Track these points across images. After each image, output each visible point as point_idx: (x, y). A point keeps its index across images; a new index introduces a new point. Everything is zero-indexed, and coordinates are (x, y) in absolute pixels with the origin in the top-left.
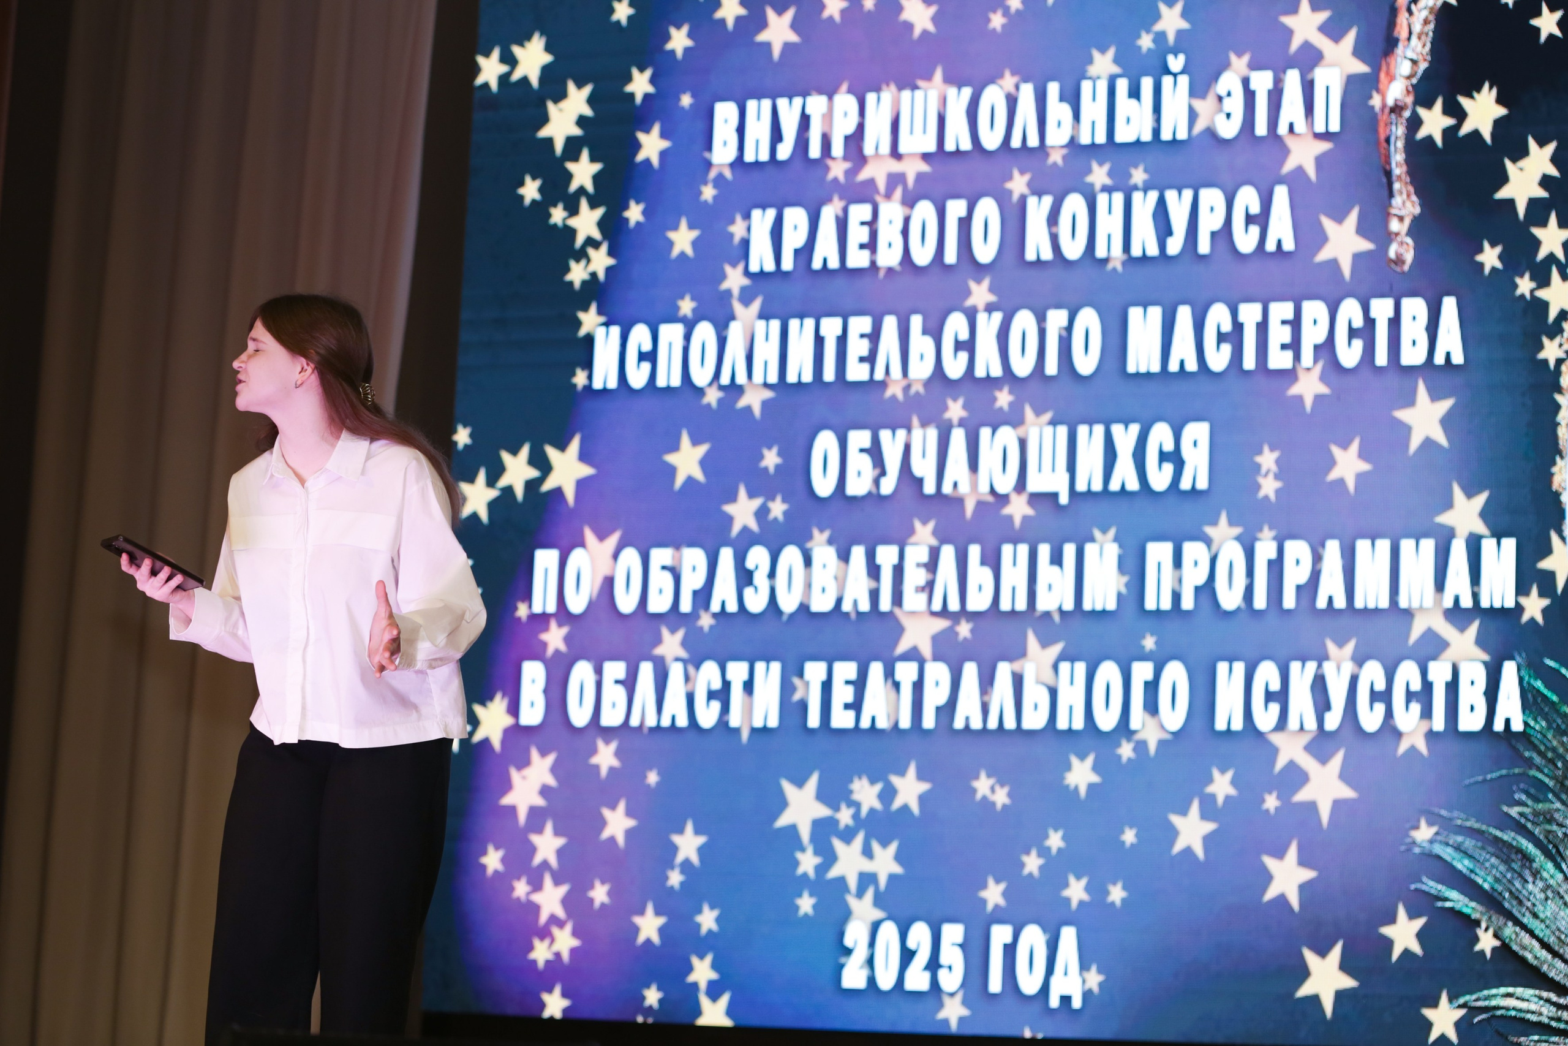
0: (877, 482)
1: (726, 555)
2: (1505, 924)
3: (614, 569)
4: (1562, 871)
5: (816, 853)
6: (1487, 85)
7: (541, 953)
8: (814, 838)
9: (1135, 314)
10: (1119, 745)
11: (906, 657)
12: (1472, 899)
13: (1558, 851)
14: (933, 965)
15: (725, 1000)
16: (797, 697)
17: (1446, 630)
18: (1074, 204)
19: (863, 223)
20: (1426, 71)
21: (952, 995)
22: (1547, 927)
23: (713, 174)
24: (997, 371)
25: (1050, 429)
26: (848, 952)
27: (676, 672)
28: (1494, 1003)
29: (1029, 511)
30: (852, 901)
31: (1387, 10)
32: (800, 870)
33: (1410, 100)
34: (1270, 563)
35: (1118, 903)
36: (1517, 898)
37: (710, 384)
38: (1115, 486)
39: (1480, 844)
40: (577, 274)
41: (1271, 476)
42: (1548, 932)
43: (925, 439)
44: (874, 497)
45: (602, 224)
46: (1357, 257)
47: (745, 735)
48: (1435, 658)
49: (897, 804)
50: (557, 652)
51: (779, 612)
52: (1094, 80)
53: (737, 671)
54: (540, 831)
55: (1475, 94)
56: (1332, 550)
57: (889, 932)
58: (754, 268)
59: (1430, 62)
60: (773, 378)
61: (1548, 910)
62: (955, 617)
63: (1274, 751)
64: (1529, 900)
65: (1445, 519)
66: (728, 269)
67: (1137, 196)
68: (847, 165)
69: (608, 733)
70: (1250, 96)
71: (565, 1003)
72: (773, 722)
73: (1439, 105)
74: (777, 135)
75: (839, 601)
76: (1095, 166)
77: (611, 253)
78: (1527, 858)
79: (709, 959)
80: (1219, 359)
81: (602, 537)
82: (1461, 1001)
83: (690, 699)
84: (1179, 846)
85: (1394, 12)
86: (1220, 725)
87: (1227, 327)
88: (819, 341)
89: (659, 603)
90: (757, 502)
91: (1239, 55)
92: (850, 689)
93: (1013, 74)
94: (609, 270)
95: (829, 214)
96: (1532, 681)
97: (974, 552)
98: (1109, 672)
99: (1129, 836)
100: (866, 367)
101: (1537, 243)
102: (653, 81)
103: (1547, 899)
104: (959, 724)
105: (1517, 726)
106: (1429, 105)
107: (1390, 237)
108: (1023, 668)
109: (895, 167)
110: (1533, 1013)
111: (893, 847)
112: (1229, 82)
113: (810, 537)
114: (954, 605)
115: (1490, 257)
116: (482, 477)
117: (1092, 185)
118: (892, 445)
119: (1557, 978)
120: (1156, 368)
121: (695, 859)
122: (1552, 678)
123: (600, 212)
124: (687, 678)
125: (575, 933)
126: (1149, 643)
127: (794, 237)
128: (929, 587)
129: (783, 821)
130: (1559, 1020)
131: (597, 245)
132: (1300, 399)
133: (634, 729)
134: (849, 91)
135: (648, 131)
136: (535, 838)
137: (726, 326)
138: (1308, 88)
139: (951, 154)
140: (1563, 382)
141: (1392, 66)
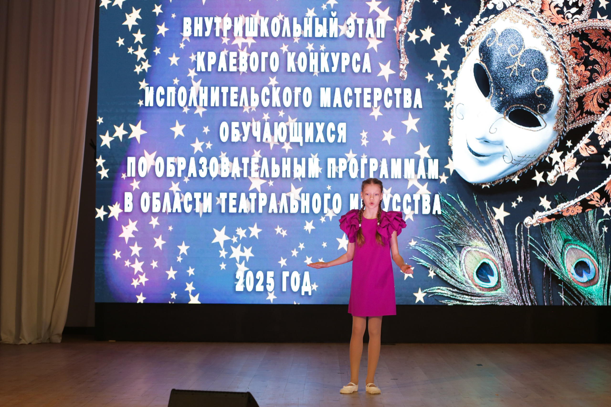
0: (241, 138)
1: (192, 160)
2: (437, 269)
3: (155, 163)
4: (453, 254)
5: (225, 251)
6: (429, 27)
7: (135, 283)
8: (224, 246)
10: (321, 218)
11: (253, 191)
12: (427, 262)
13: (452, 248)
14: (265, 284)
15: (198, 296)
16: (217, 203)
17: (418, 185)
18: (302, 55)
19: (234, 58)
21: (271, 292)
22: (449, 269)
23: (183, 40)
24: (279, 105)
25: (297, 123)
26: (237, 280)
27: (177, 195)
28: (434, 291)
29: (291, 148)
30: (238, 265)
31: (399, 2)
32: (221, 256)
33: (406, 30)
34: (366, 165)
36: (440, 262)
37: (185, 106)
38: (317, 141)
39: (429, 246)
40: (138, 69)
41: (365, 139)
42: (449, 271)
43: (256, 125)
44: (241, 142)
45: (145, 54)
46: (390, 75)
47: (201, 215)
48: (415, 193)
49: (251, 236)
50: (136, 189)
51: (211, 177)
52: (308, 18)
53: (197, 196)
54: (133, 245)
55: (425, 29)
56: (384, 162)
57: (250, 274)
58: (198, 70)
60: (206, 105)
61: (449, 265)
62: (268, 179)
64: (444, 262)
65: (417, 153)
66: (190, 70)
67: (322, 54)
68: (229, 39)
69: (155, 214)
70: (357, 25)
71: (144, 298)
72: (210, 211)
73: (414, 31)
74: (205, 29)
75: (230, 174)
76: (309, 44)
77: (149, 63)
78: (443, 250)
79: (192, 283)
80: (348, 104)
81: (150, 154)
82: (425, 291)
83: (182, 204)
84: (340, 248)
85: (401, 3)
87: (351, 94)
88: (221, 94)
89: (170, 174)
90: (202, 143)
91: (354, 13)
92: (235, 201)
93: (282, 14)
94: (149, 69)
95: (223, 54)
96: (444, 200)
97: (273, 160)
98: (317, 196)
99: (324, 245)
100: (237, 102)
101: (444, 74)
102: (161, 9)
103: (449, 262)
104: (270, 211)
105: (439, 213)
107: (400, 70)
108: (290, 195)
109: (244, 41)
110: (446, 294)
111: (250, 249)
112: (350, 21)
113: (221, 155)
114: (267, 176)
115: (430, 77)
116: (107, 133)
117: (308, 49)
118: (246, 127)
119: (452, 284)
120: (329, 106)
121: (186, 253)
122: (449, 199)
123: (145, 50)
124: (181, 198)
125: (146, 277)
126: (329, 188)
127: (211, 62)
128: (259, 170)
129: (214, 241)
130: (453, 296)
131: (145, 61)
132: (373, 117)
133: (164, 213)
134: (228, 16)
135: (161, 25)
136: (131, 248)
137: (190, 88)
138: (375, 25)
139: (262, 37)
140: (452, 114)
141: (400, 19)
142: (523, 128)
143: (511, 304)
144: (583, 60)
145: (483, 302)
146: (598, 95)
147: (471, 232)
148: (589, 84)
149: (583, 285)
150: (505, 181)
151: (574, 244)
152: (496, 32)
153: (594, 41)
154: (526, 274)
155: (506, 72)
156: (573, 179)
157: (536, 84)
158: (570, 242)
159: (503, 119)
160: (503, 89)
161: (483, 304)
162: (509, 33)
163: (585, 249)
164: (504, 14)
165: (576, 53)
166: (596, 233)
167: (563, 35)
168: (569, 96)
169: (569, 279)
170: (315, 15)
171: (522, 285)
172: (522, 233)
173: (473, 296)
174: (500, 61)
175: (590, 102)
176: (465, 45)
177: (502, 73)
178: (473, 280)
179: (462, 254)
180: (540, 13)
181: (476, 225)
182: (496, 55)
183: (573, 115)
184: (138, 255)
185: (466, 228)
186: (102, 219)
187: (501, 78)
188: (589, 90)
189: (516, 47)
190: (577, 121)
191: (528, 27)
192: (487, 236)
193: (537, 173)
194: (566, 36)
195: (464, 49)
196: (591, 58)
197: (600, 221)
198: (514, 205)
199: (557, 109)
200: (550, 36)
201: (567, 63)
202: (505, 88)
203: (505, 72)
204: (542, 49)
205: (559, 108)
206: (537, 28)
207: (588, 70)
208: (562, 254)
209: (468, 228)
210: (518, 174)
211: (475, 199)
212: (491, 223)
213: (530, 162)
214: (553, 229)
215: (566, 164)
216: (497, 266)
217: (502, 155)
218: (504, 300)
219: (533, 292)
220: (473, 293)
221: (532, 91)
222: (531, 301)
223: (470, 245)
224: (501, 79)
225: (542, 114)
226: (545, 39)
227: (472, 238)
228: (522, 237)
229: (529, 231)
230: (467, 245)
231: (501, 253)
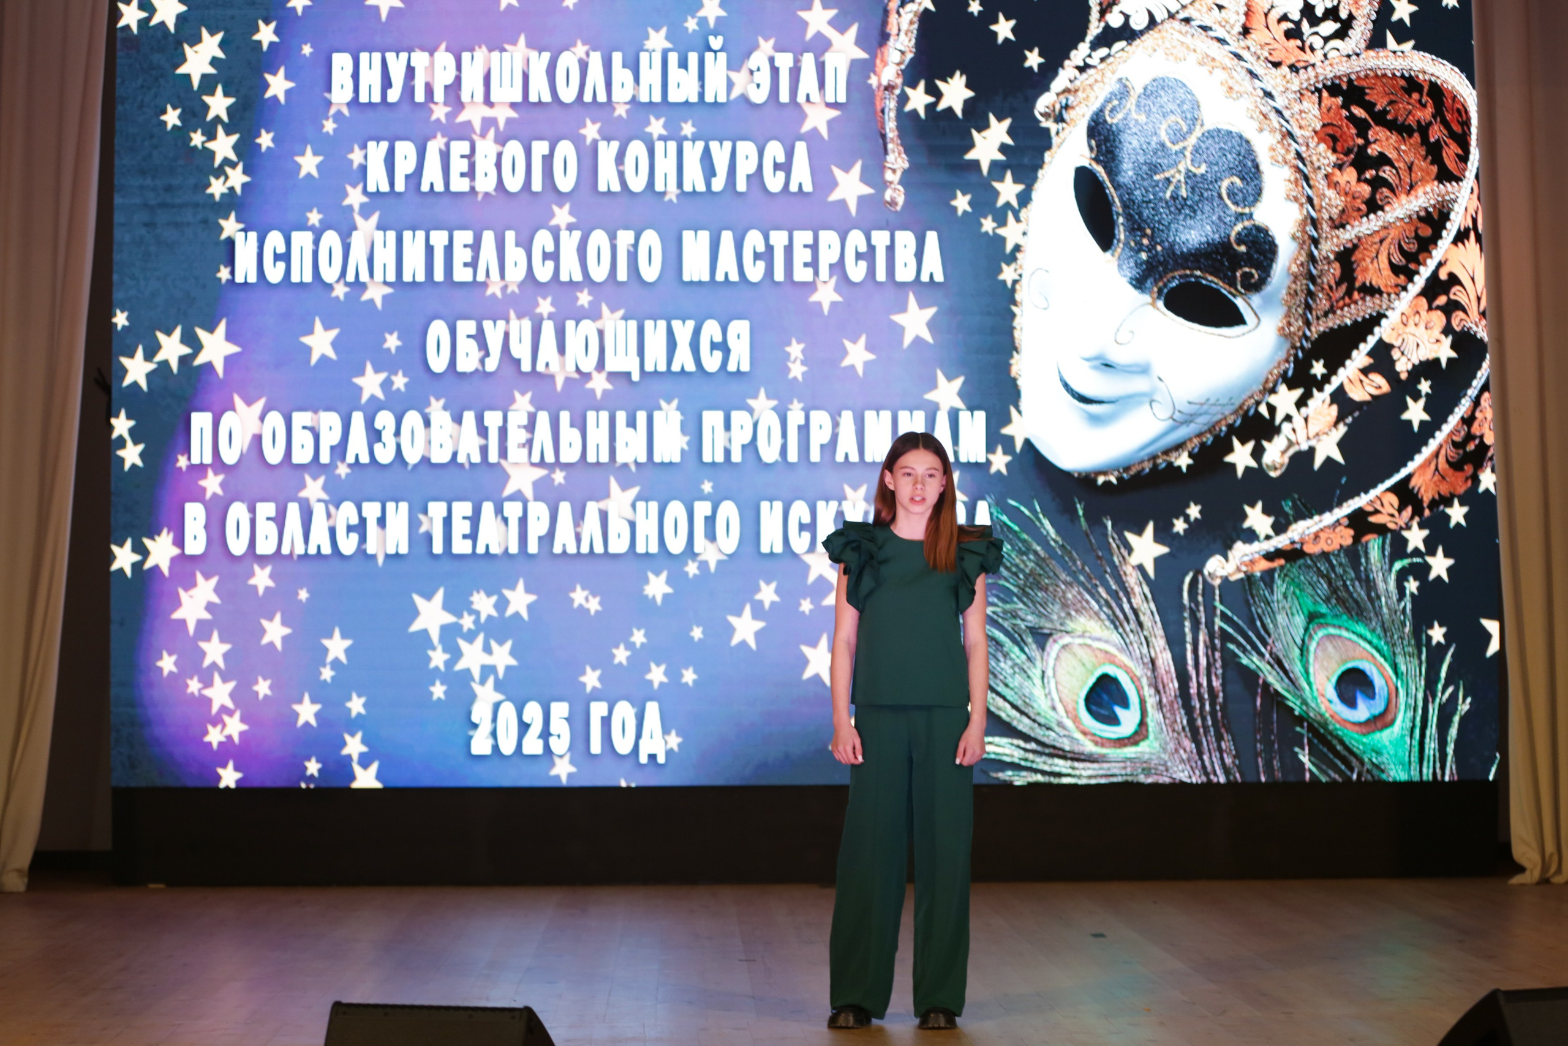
0: (482, 362)
1: (358, 419)
3: (261, 429)
4: (1025, 653)
5: (445, 651)
6: (958, 73)
8: (442, 640)
9: (688, 235)
10: (686, 564)
11: (512, 498)
13: (1022, 639)
14: (545, 734)
15: (374, 767)
16: (423, 529)
18: (637, 148)
19: (462, 156)
20: (912, 60)
21: (561, 757)
22: (1016, 693)
23: (332, 111)
24: (578, 277)
25: (623, 322)
26: (475, 726)
27: (319, 511)
29: (609, 386)
30: (476, 687)
31: (881, 12)
32: (432, 665)
33: (899, 81)
34: (800, 427)
35: (690, 683)
37: (338, 281)
38: (676, 368)
40: (217, 188)
41: (798, 362)
42: (1016, 697)
43: (519, 330)
44: (480, 374)
45: (236, 148)
46: (861, 199)
47: (380, 560)
49: (510, 612)
50: (215, 495)
51: (405, 463)
52: (651, 52)
53: (371, 510)
54: (208, 639)
55: (949, 80)
56: (847, 419)
57: (508, 711)
58: (371, 188)
59: (915, 53)
60: (391, 277)
61: (1016, 681)
62: (551, 467)
63: (806, 568)
64: (1002, 674)
65: (931, 396)
66: (349, 189)
67: (687, 145)
68: (448, 109)
69: (263, 560)
70: (775, 71)
71: (239, 775)
72: (404, 550)
73: (922, 85)
74: (386, 82)
75: (455, 455)
76: (652, 119)
77: (245, 172)
78: (998, 644)
79: (359, 735)
80: (755, 272)
81: (249, 403)
83: (332, 531)
84: (735, 640)
85: (886, 13)
86: (765, 549)
87: (761, 248)
88: (429, 250)
89: (302, 456)
90: (382, 376)
91: (766, 39)
92: (467, 523)
93: (584, 44)
94: (244, 186)
95: (434, 147)
96: (1000, 516)
97: (565, 417)
98: (676, 510)
99: (697, 633)
100: (470, 270)
101: (996, 194)
102: (276, 32)
103: (1015, 673)
104: (557, 549)
106: (914, 86)
107: (886, 184)
108: (607, 507)
109: (488, 112)
110: (1007, 755)
111: (509, 644)
112: (759, 59)
113: (429, 404)
114: (550, 458)
115: (962, 203)
116: (140, 353)
117: (651, 134)
118: (494, 334)
119: (1024, 730)
120: (706, 278)
121: (343, 658)
122: (1015, 514)
123: (235, 138)
124: (329, 516)
125: (243, 720)
126: (707, 487)
127: (405, 164)
129: (415, 627)
130: (1026, 760)
131: (233, 165)
132: (819, 304)
133: (285, 556)
134: (447, 50)
135: (274, 73)
136: (203, 645)
137: (350, 235)
138: (821, 68)
139: (534, 104)
140: (1018, 297)
141: (886, 54)
142: (1199, 331)
143: (1174, 779)
144: (1352, 156)
145: (1102, 776)
146: (1391, 244)
147: (1069, 596)
148: (1367, 215)
149: (1357, 728)
150: (1155, 466)
151: (1334, 626)
152: (1130, 87)
153: (1379, 107)
154: (1213, 704)
155: (1157, 189)
156: (1329, 460)
157: (1233, 219)
158: (1322, 621)
159: (1151, 307)
160: (1149, 231)
161: (1103, 781)
162: (1163, 88)
163: (1361, 636)
164: (1149, 39)
165: (1334, 139)
166: (1388, 597)
167: (1302, 92)
168: (1316, 247)
169: (1322, 715)
170: (668, 45)
171: (1201, 731)
172: (1200, 599)
173: (1078, 760)
174: (1142, 159)
175: (1372, 262)
176: (1051, 120)
177: (1147, 191)
178: (1076, 720)
179: (1048, 654)
180: (1241, 37)
181: (1082, 578)
182: (1130, 143)
183: (1328, 295)
184: (221, 663)
185: (1057, 586)
186: (128, 572)
187: (1143, 202)
188: (1369, 232)
189: (1182, 123)
190: (1339, 312)
191: (1211, 72)
192: (1110, 607)
193: (1236, 443)
194: (1310, 94)
195: (1047, 130)
196: (1373, 150)
197: (1398, 565)
198: (1180, 526)
199: (1288, 281)
200: (1268, 95)
201: (1312, 163)
202: (1153, 229)
203: (1153, 187)
204: (1248, 129)
205: (1292, 278)
206: (1234, 74)
207: (1366, 181)
208: (1303, 649)
209: (1063, 587)
210: (1190, 446)
211: (1081, 513)
212: (1122, 573)
213: (1220, 417)
214: (1280, 587)
215: (1310, 420)
216: (1137, 683)
217: (1147, 400)
218: (1156, 769)
219: (1230, 750)
220: (1078, 754)
221: (1223, 235)
222: (1227, 771)
223: (1069, 629)
224: (1144, 205)
225: (1249, 294)
226: (1256, 101)
227: (1073, 613)
228: (1202, 608)
229: (1217, 592)
230: (1061, 631)
231: (1149, 652)
